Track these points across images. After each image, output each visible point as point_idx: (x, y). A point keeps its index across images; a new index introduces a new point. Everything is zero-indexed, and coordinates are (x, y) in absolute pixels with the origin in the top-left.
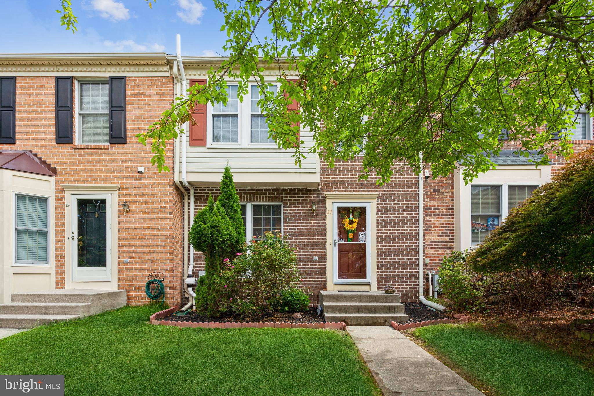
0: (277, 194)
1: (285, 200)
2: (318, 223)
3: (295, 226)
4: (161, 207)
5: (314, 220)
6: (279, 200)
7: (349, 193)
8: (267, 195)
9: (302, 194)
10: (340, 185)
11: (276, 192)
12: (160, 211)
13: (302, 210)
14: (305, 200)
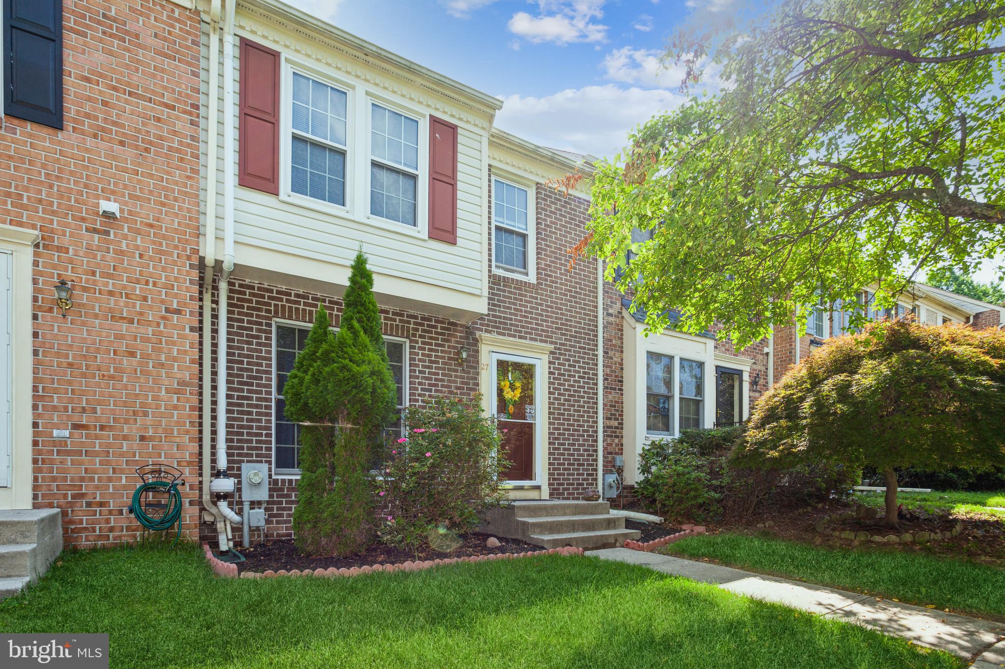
0: (401, 321)
1: (414, 335)
2: (466, 383)
3: (430, 385)
4: (167, 310)
5: (461, 377)
6: (403, 334)
7: (511, 339)
8: (383, 320)
9: (442, 328)
10: (500, 323)
11: (398, 318)
12: (163, 318)
13: (442, 357)
14: (448, 341)
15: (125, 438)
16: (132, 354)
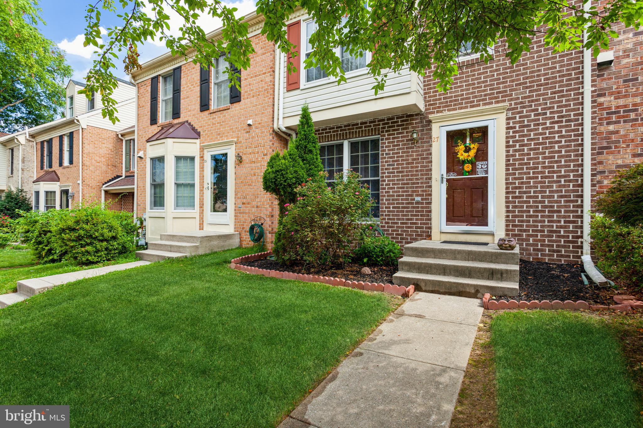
0: (374, 126)
1: (383, 132)
2: (421, 155)
3: (393, 161)
4: (264, 155)
5: (416, 151)
6: (375, 133)
7: (463, 111)
8: (363, 129)
9: (402, 121)
10: (451, 101)
11: (372, 124)
12: (263, 158)
13: (402, 141)
14: (406, 128)
15: (253, 207)
16: (255, 175)
